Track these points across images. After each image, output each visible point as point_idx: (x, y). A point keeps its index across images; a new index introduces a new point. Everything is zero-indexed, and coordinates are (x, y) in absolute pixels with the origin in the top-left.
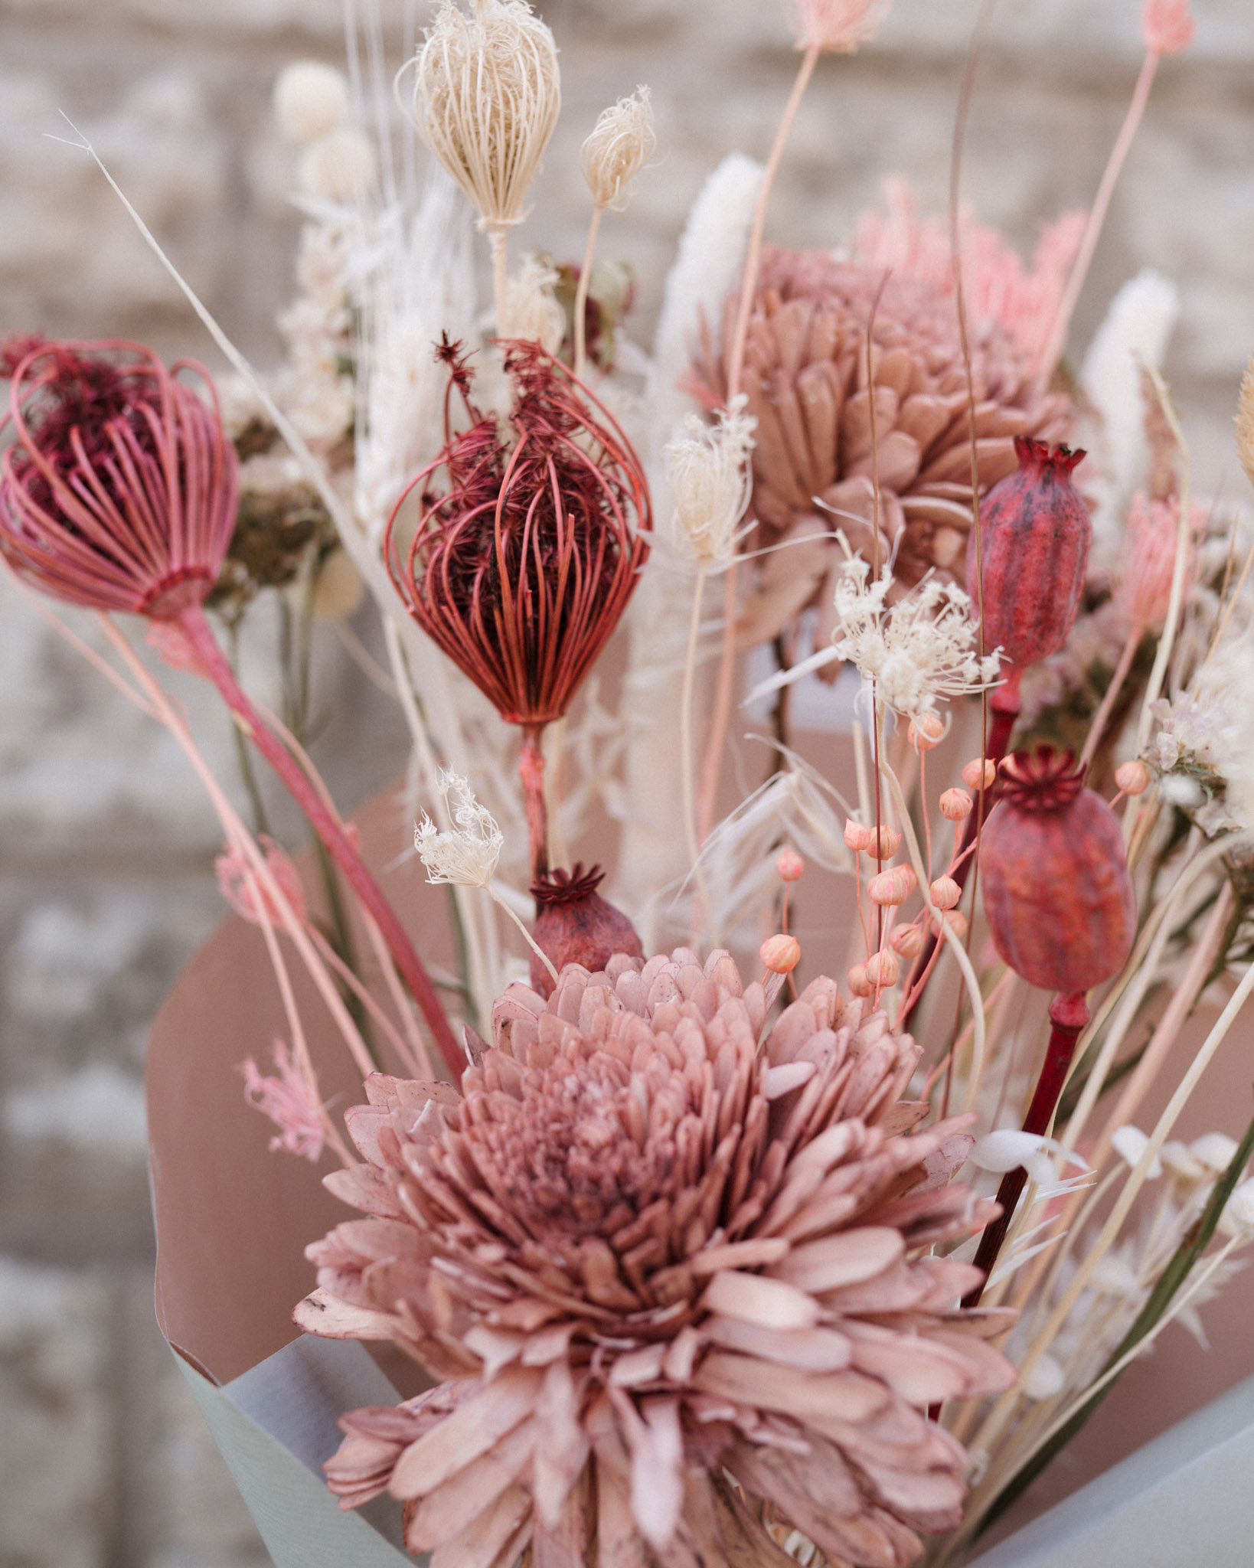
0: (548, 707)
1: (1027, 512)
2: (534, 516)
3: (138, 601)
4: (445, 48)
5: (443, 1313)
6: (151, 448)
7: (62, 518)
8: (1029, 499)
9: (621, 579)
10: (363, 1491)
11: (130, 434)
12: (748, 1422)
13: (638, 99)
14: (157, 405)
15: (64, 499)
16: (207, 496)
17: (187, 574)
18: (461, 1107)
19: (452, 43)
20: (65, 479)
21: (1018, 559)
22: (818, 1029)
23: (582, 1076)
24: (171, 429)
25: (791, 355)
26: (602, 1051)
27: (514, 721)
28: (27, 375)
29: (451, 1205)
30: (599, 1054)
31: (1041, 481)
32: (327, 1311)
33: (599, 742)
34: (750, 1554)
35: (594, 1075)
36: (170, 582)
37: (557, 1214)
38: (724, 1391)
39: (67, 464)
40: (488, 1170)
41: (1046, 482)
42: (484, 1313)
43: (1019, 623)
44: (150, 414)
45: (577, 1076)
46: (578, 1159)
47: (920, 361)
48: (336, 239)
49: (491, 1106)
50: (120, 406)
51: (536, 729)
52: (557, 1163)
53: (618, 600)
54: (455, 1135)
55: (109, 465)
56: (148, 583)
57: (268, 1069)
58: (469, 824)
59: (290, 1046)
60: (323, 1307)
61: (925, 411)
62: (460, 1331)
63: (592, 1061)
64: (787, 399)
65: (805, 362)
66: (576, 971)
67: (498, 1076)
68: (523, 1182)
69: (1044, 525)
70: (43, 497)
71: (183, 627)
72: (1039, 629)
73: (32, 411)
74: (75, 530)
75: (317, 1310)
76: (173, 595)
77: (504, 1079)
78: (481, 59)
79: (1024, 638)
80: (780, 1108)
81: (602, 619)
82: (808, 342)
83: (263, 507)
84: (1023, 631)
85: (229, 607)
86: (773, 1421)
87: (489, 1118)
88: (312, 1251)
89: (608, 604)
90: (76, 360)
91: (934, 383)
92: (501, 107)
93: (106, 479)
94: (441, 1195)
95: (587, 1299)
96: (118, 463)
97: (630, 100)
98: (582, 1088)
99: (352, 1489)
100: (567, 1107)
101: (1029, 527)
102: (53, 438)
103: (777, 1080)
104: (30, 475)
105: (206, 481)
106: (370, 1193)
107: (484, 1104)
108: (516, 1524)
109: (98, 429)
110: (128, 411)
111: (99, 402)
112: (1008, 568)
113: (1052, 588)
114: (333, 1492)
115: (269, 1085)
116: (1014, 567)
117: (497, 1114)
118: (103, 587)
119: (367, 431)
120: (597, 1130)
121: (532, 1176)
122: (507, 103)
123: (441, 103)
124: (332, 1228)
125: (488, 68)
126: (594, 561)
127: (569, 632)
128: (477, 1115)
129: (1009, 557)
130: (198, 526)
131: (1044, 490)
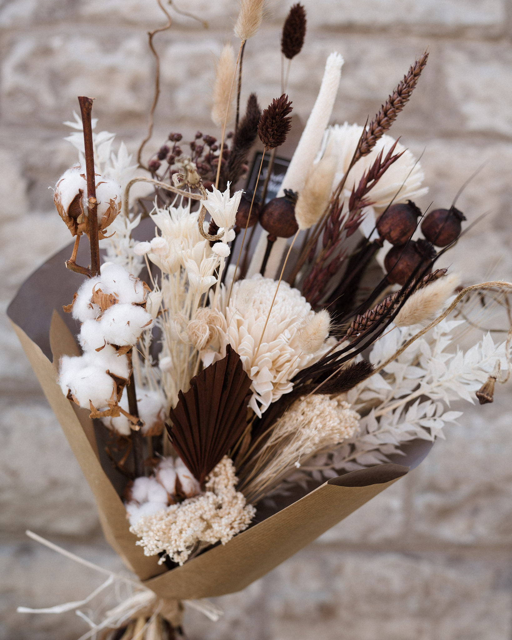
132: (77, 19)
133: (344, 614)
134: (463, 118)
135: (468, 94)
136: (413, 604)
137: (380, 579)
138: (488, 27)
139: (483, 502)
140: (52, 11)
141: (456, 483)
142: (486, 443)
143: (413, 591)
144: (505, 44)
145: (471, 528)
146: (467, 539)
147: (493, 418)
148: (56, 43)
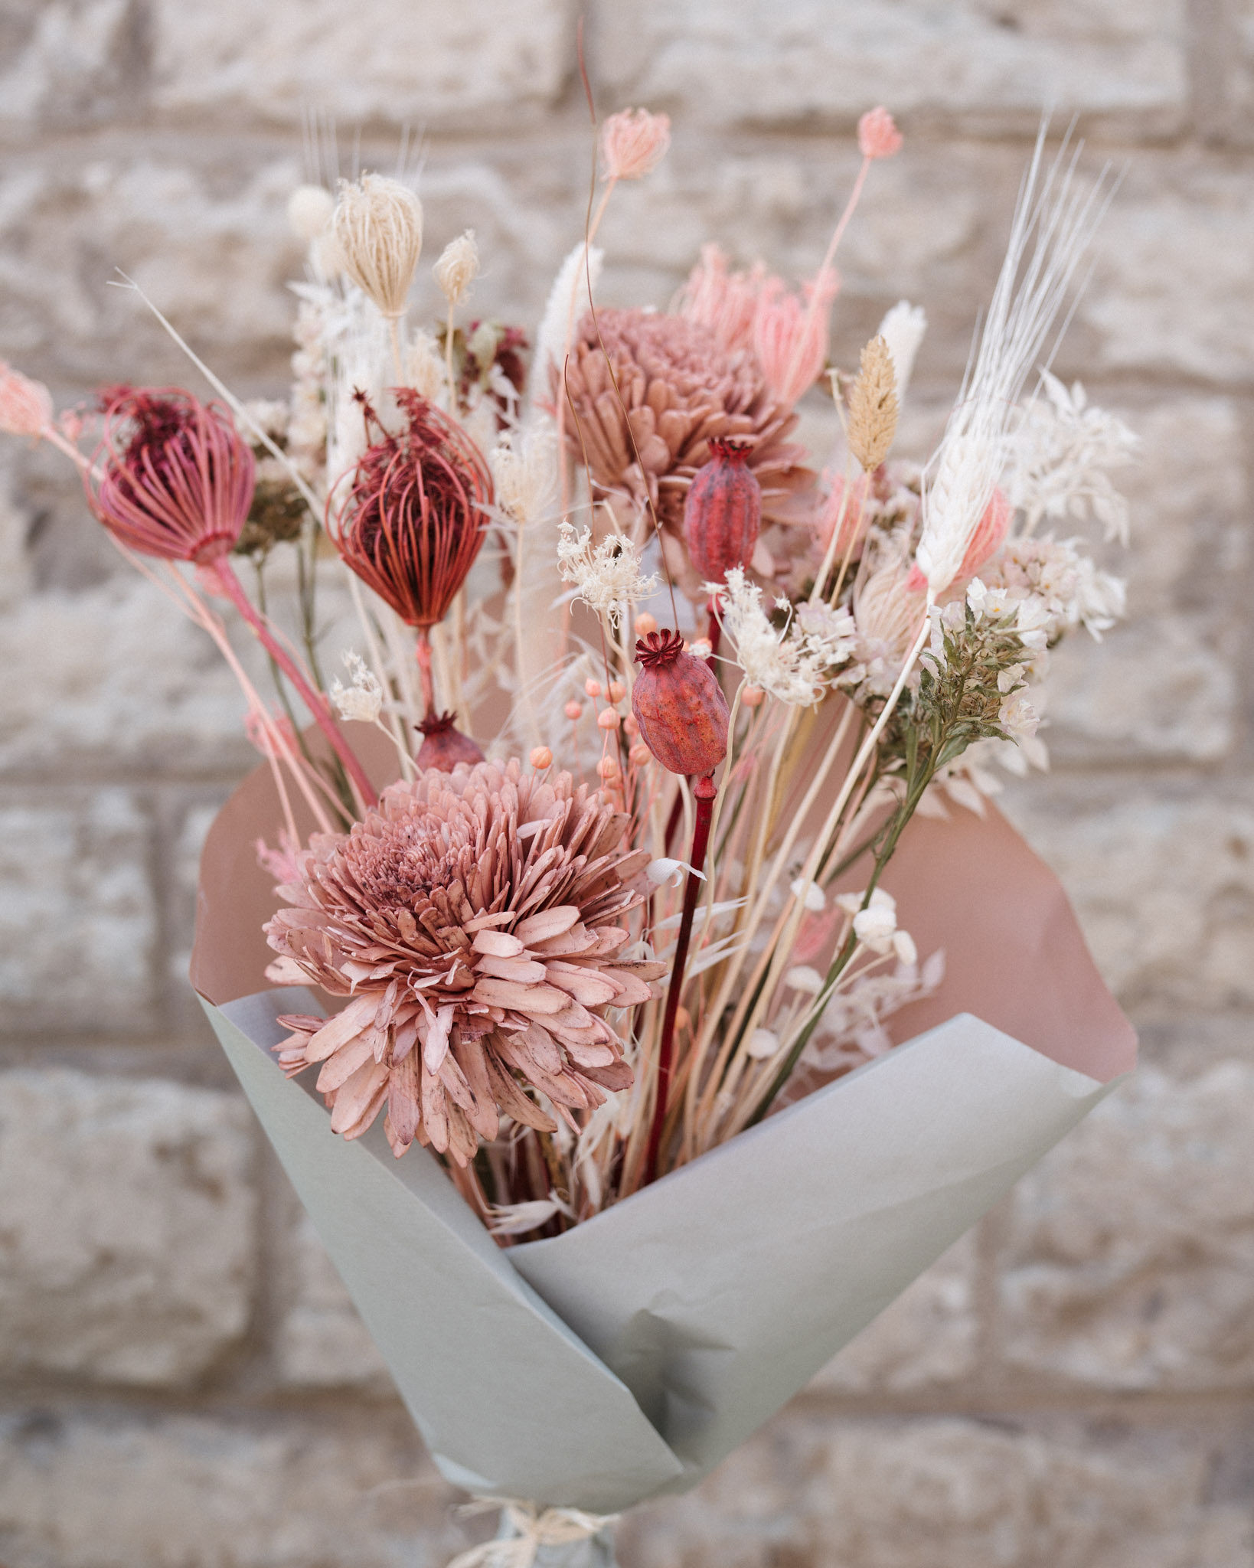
0: (429, 615)
1: (711, 487)
2: (408, 498)
3: (187, 553)
4: (348, 212)
5: (329, 953)
6: (193, 458)
7: (140, 505)
8: (712, 478)
9: (467, 534)
10: (298, 1067)
11: (180, 450)
12: (499, 1017)
13: (466, 238)
14: (195, 429)
15: (140, 493)
16: (228, 487)
17: (216, 536)
18: (347, 843)
19: (351, 209)
20: (139, 479)
21: (706, 517)
22: (556, 800)
23: (415, 825)
24: (204, 444)
25: (594, 384)
26: (430, 812)
27: (410, 624)
28: (118, 411)
29: (335, 895)
30: (428, 814)
31: (721, 468)
32: (283, 970)
33: (491, 639)
34: (516, 1107)
35: (422, 825)
36: (206, 542)
37: (389, 896)
38: (485, 1000)
39: (141, 470)
40: (355, 875)
41: (725, 467)
42: (350, 952)
43: (711, 557)
44: (192, 436)
45: (413, 826)
46: (403, 867)
47: (672, 387)
48: (319, 311)
49: (363, 841)
50: (175, 428)
51: (426, 628)
52: (392, 870)
53: (468, 548)
54: (342, 858)
55: (167, 469)
56: (192, 542)
57: (274, 845)
58: (361, 683)
59: (287, 831)
60: (281, 968)
61: (673, 421)
62: (339, 963)
63: (423, 817)
64: (590, 414)
65: (603, 388)
66: (434, 772)
67: (371, 826)
68: (372, 880)
69: (720, 494)
70: (128, 491)
71: (216, 570)
72: (724, 561)
73: (121, 436)
74: (148, 512)
75: (278, 970)
76: (209, 550)
77: (375, 829)
78: (368, 219)
79: (715, 566)
80: (527, 843)
81: (457, 560)
82: (603, 377)
83: (272, 491)
84: (714, 562)
85: (258, 555)
86: (513, 1017)
87: (362, 848)
88: (266, 927)
89: (460, 549)
90: (149, 401)
91: (684, 401)
92: (382, 246)
93: (164, 479)
94: (330, 889)
95: (403, 944)
96: (172, 469)
97: (462, 239)
98: (414, 831)
99: (292, 1066)
100: (403, 842)
101: (711, 496)
102: (133, 452)
103: (526, 830)
104: (119, 479)
105: (228, 477)
106: (302, 896)
107: (359, 841)
108: (381, 1084)
109: (162, 447)
110: (180, 434)
111: (163, 428)
112: (700, 522)
113: (729, 534)
114: (282, 1069)
115: (274, 856)
116: (704, 522)
117: (366, 846)
118: (166, 545)
119: (335, 441)
120: (414, 853)
121: (378, 877)
122: (385, 242)
123: (347, 247)
124: (275, 912)
125: (373, 222)
126: (448, 526)
127: (435, 568)
128: (356, 847)
129: (701, 515)
130: (223, 505)
131: (722, 473)
135: (1107, 281)
136: (1005, 1543)
137: (923, 1482)
138: (1148, 114)
139: (1172, 1284)
140: (84, 103)
141: (1104, 1239)
142: (1176, 1138)
143: (1002, 1510)
144: (1191, 154)
145: (1144, 1348)
146: (1135, 1376)
147: (1190, 1075)
148: (95, 177)
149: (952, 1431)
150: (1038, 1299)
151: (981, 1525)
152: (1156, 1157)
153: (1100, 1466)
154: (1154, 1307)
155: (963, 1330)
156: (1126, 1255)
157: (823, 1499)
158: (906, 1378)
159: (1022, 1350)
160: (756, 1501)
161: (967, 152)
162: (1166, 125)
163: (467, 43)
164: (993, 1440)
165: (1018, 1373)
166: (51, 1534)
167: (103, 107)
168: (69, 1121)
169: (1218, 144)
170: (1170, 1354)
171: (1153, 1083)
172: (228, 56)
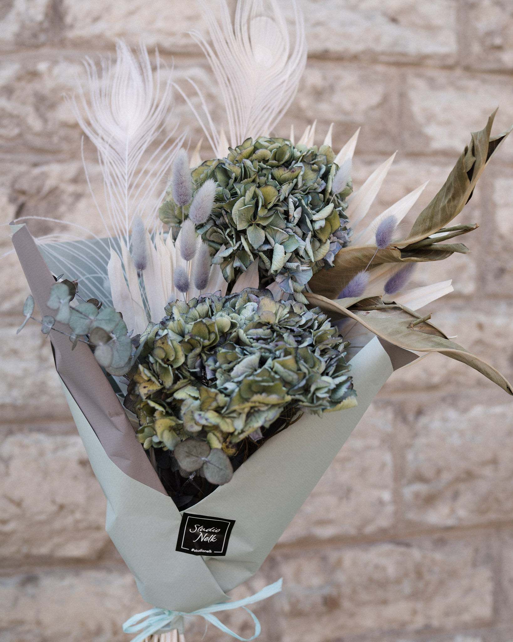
132: (62, 43)
133: (346, 604)
134: (428, 139)
135: (430, 118)
136: (407, 587)
137: (377, 567)
138: (445, 56)
139: (462, 487)
140: (35, 36)
141: (439, 472)
142: (462, 433)
143: (406, 575)
144: (458, 72)
145: (453, 511)
146: (450, 522)
147: (465, 410)
148: (42, 67)
149: (386, 547)
150: (417, 495)
151: (398, 581)
152: (455, 440)
153: (438, 556)
154: (456, 496)
155: (390, 509)
156: (446, 477)
157: (341, 577)
158: (370, 529)
159: (412, 515)
160: (316, 581)
161: (380, 68)
162: (450, 61)
163: (193, 18)
164: (402, 549)
165: (410, 524)
166: (39, 623)
167: (42, 38)
168: (41, 454)
169: (467, 68)
170: (462, 513)
171: (452, 414)
172: (96, 19)
